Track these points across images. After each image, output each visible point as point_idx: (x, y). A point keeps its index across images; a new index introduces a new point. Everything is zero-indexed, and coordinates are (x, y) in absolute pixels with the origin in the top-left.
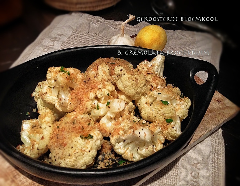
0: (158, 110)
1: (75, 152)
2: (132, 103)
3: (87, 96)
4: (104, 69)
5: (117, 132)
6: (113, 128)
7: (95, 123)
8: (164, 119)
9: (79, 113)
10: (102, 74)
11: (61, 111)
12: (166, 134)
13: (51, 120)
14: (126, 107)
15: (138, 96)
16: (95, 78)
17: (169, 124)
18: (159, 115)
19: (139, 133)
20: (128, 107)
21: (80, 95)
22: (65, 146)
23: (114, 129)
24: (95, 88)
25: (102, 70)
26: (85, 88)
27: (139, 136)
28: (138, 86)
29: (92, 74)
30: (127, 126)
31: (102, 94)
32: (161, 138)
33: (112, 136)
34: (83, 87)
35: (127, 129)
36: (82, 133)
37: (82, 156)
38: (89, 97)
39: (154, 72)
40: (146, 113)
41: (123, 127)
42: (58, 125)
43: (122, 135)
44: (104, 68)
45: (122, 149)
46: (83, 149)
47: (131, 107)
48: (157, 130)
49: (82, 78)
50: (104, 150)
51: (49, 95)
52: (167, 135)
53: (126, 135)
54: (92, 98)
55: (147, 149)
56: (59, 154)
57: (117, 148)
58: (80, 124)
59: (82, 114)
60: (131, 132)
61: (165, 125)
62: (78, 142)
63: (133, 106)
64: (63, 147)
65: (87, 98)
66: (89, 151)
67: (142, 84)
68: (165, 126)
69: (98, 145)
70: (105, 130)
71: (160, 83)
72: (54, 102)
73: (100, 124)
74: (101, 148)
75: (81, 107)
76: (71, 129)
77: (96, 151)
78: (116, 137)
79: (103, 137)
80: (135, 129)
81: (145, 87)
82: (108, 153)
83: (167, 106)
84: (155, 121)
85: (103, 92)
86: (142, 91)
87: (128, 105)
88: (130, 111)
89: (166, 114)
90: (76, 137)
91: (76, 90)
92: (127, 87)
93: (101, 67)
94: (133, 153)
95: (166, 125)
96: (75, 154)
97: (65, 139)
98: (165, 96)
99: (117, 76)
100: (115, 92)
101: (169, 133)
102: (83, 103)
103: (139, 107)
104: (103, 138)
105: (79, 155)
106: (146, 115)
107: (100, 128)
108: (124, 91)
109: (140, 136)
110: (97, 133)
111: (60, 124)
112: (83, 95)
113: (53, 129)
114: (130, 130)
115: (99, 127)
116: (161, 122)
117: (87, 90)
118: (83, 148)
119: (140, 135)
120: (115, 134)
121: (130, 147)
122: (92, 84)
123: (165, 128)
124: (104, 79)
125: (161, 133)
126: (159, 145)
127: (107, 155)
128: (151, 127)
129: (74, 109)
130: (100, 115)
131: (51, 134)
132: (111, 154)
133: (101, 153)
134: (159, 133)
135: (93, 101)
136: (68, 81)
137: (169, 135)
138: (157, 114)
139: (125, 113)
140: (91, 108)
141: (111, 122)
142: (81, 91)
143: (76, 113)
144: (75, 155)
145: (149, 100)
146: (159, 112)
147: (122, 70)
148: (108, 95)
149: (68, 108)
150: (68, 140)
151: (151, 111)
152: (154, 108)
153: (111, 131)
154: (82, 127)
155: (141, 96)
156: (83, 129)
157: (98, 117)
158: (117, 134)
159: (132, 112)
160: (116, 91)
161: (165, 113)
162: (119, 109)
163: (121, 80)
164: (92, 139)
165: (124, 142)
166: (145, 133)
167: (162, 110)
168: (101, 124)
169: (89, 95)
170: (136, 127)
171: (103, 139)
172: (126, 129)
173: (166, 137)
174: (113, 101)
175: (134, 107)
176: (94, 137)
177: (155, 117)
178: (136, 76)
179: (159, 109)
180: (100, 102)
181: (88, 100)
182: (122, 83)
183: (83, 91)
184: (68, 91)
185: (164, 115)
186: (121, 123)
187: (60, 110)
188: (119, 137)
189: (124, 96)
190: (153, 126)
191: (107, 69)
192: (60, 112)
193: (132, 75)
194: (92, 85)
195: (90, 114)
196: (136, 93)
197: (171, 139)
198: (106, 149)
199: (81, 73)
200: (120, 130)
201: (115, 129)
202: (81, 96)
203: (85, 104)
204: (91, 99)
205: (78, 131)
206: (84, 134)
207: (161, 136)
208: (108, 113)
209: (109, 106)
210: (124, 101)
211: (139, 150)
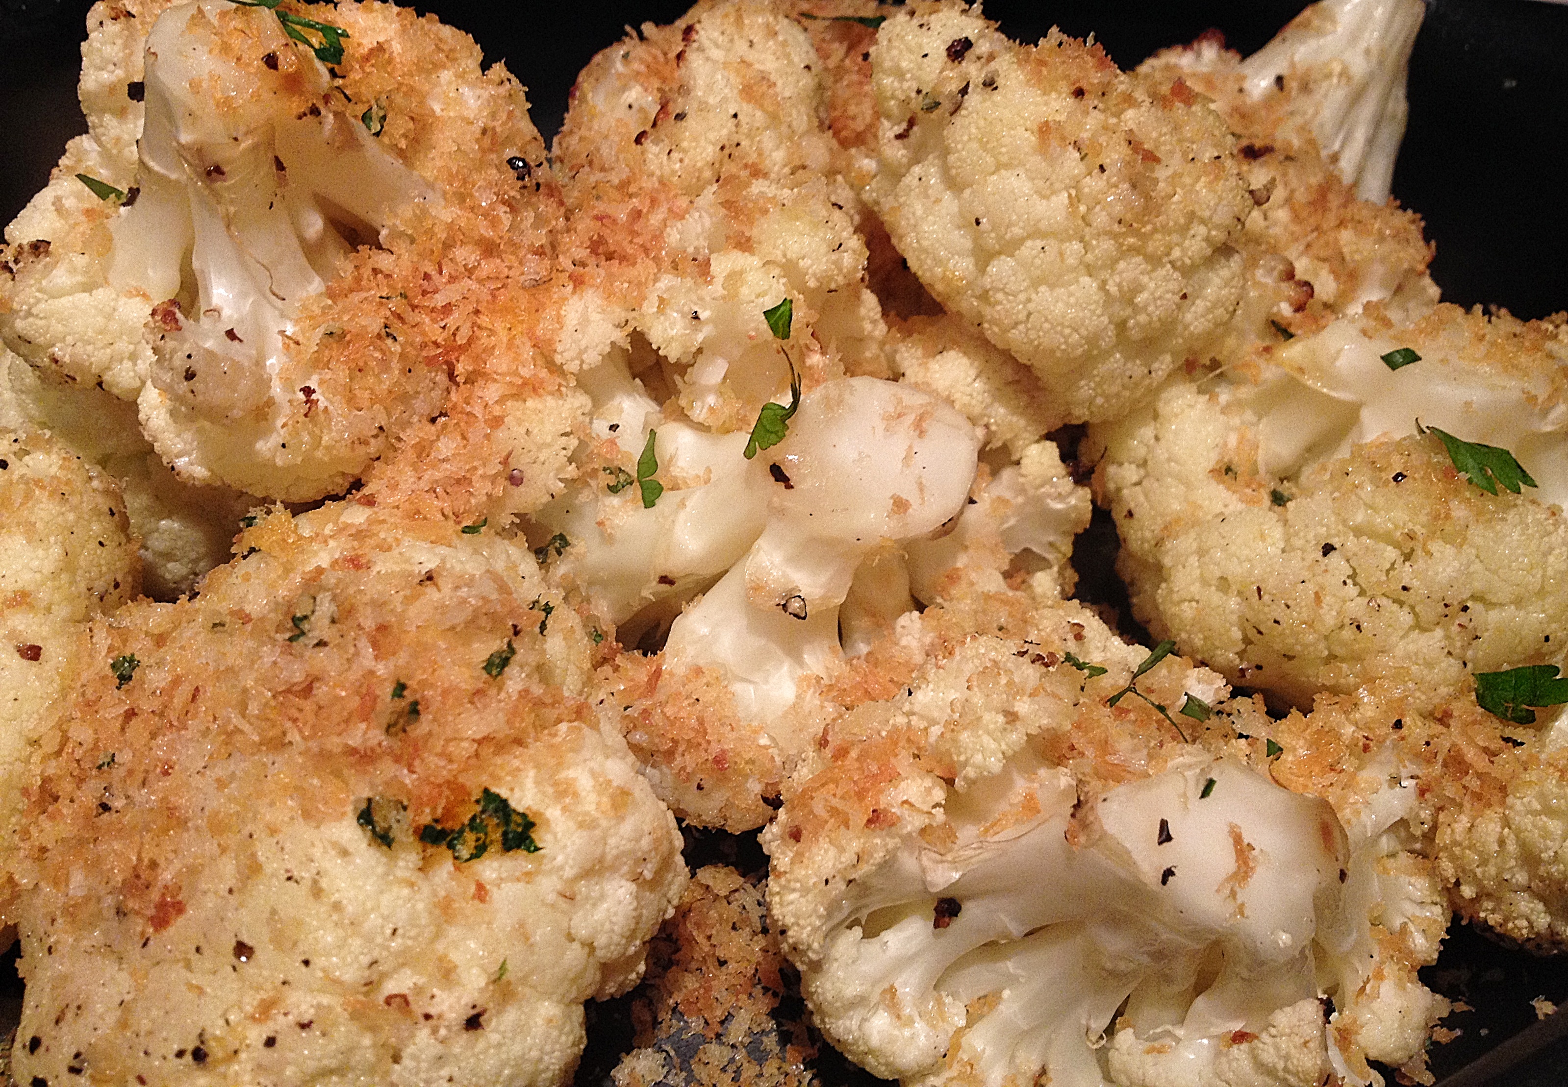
0: (1391, 553)
1: (279, 1024)
2: (1058, 461)
3: (531, 334)
4: (752, 56)
5: (860, 795)
6: (816, 727)
7: (597, 665)
8: (1452, 667)
9: (415, 514)
10: (725, 100)
11: (200, 472)
12: (1484, 862)
13: (54, 575)
14: (985, 499)
15: (1137, 369)
16: (647, 143)
17: (1519, 733)
18: (1405, 617)
19: (1165, 836)
20: (1001, 500)
21: (447, 309)
22: (161, 921)
23: (822, 743)
24: (630, 250)
25: (726, 65)
26: (511, 243)
27: (1150, 874)
28: (1150, 247)
29: (621, 112)
30: (1001, 719)
31: (704, 315)
32: (1410, 909)
33: (796, 835)
34: (494, 223)
35: (995, 764)
36: (387, 769)
37: (371, 1070)
38: (550, 342)
39: (1312, 142)
40: (1224, 584)
41: (936, 731)
42: (138, 647)
43: (923, 831)
44: (751, 44)
45: (907, 1010)
46: (391, 987)
47: (1039, 500)
48: (1367, 804)
49: (493, 116)
50: (691, 982)
51: (73, 271)
52: (1492, 870)
53: (968, 833)
54: (593, 358)
55: (1239, 1037)
56: (88, 1019)
57: (852, 990)
58: (380, 650)
59: (451, 527)
60: (1044, 798)
61: (1471, 741)
62: (317, 892)
63: (1060, 497)
64: (138, 925)
65: (528, 352)
66: (473, 1023)
67: (1202, 230)
68: (1470, 754)
69: (601, 941)
70: (715, 749)
71: (1383, 260)
72: (127, 364)
73: (657, 674)
74: (644, 978)
75: (446, 446)
76: (253, 708)
77: (579, 1012)
78: (842, 850)
79: (686, 831)
80: (1098, 775)
81: (1225, 273)
82: (737, 1032)
83: (1509, 507)
84: (1349, 692)
85: (717, 288)
86: (1189, 317)
87: (1007, 474)
88: (1027, 550)
89: (1490, 605)
90: (307, 815)
91: (401, 247)
92: (1010, 247)
93: (730, 29)
94: (1043, 1072)
95: (1486, 750)
96: (270, 1042)
97: (183, 823)
98: (1477, 395)
99: (899, 129)
100: (863, 311)
101: (1523, 845)
102: (478, 410)
103: (1130, 514)
104: (679, 842)
105: (333, 1063)
106: (1233, 603)
107: (657, 718)
108: (968, 304)
109: (1168, 873)
110: (603, 785)
111: (160, 640)
112: (484, 320)
113: (64, 693)
114: (1029, 772)
115: (647, 703)
116: (1420, 699)
117: (535, 267)
118: (384, 976)
119: (1167, 856)
120: (834, 812)
121: (1006, 994)
122: (601, 207)
123: (1474, 784)
124: (753, 158)
125: (1413, 838)
126: (1387, 989)
127: (727, 1053)
128: (1287, 757)
129: (357, 471)
130: (673, 565)
131: (35, 743)
132: (771, 1042)
133: (656, 1023)
134: (1384, 839)
135: (597, 403)
136: (297, 105)
137: (1521, 878)
138: (1384, 602)
139: (961, 561)
140: (571, 471)
141: (794, 653)
142: (470, 272)
143: (370, 521)
144: (272, 1055)
145: (1250, 435)
146: (1406, 573)
147: (967, 44)
148: (774, 328)
149: (265, 446)
150: (211, 847)
151: (1297, 565)
152: (1344, 522)
153: (790, 764)
154: (400, 689)
155: (1170, 379)
156: (414, 711)
157: (646, 593)
158: (859, 818)
159: (1044, 563)
160: (870, 301)
161: (1473, 597)
162: (900, 505)
163: (952, 158)
164: (519, 861)
165: (937, 925)
166: (1237, 839)
167: (1449, 550)
168: (681, 671)
169: (559, 320)
170: (1105, 746)
171: (680, 860)
172: (978, 758)
173: (1467, 891)
174: (829, 404)
175: (1073, 501)
176: (540, 836)
177: (1348, 633)
178: (1130, 113)
179: (1411, 537)
180: (683, 417)
181: (544, 373)
182: (949, 203)
183: (487, 267)
184: (295, 243)
185: (1463, 618)
186: (924, 677)
187: (181, 463)
188: (879, 856)
189: (965, 361)
190: (1310, 745)
191: (787, 56)
192: (184, 486)
193: (1091, 100)
194: (599, 218)
195: (562, 542)
196: (1121, 326)
197: (1542, 921)
198: (721, 980)
199: (485, 66)
200: (903, 762)
201: (841, 753)
202: (452, 321)
203: (497, 422)
204: (573, 367)
205: (334, 743)
206: (408, 780)
207: (1404, 879)
208: (762, 543)
209: (775, 454)
210: (973, 420)
211: (1125, 1038)
